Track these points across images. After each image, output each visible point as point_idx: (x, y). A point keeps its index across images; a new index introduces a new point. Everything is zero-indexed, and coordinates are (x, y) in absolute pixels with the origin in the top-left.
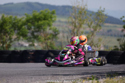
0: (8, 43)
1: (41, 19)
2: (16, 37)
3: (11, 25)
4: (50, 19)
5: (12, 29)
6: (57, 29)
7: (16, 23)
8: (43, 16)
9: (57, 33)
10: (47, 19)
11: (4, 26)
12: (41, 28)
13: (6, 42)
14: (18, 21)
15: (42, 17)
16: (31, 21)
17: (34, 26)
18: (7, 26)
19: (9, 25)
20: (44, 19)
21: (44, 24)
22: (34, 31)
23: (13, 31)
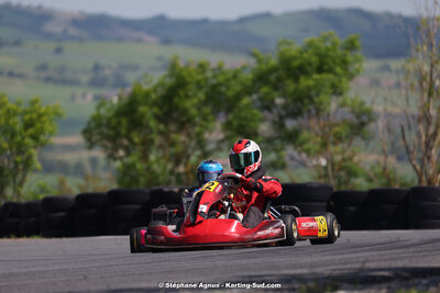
0: (193, 159)
1: (308, 68)
2: (221, 136)
3: (202, 96)
4: (338, 70)
5: (207, 110)
6: (368, 105)
7: (221, 85)
8: (314, 59)
9: (365, 119)
10: (330, 71)
11: (176, 100)
12: (306, 101)
13: (188, 157)
14: (228, 80)
15: (310, 64)
16: (273, 78)
17: (284, 95)
18: (187, 97)
19: (195, 96)
20: (320, 70)
21: (319, 88)
22: (283, 113)
23: (210, 117)
